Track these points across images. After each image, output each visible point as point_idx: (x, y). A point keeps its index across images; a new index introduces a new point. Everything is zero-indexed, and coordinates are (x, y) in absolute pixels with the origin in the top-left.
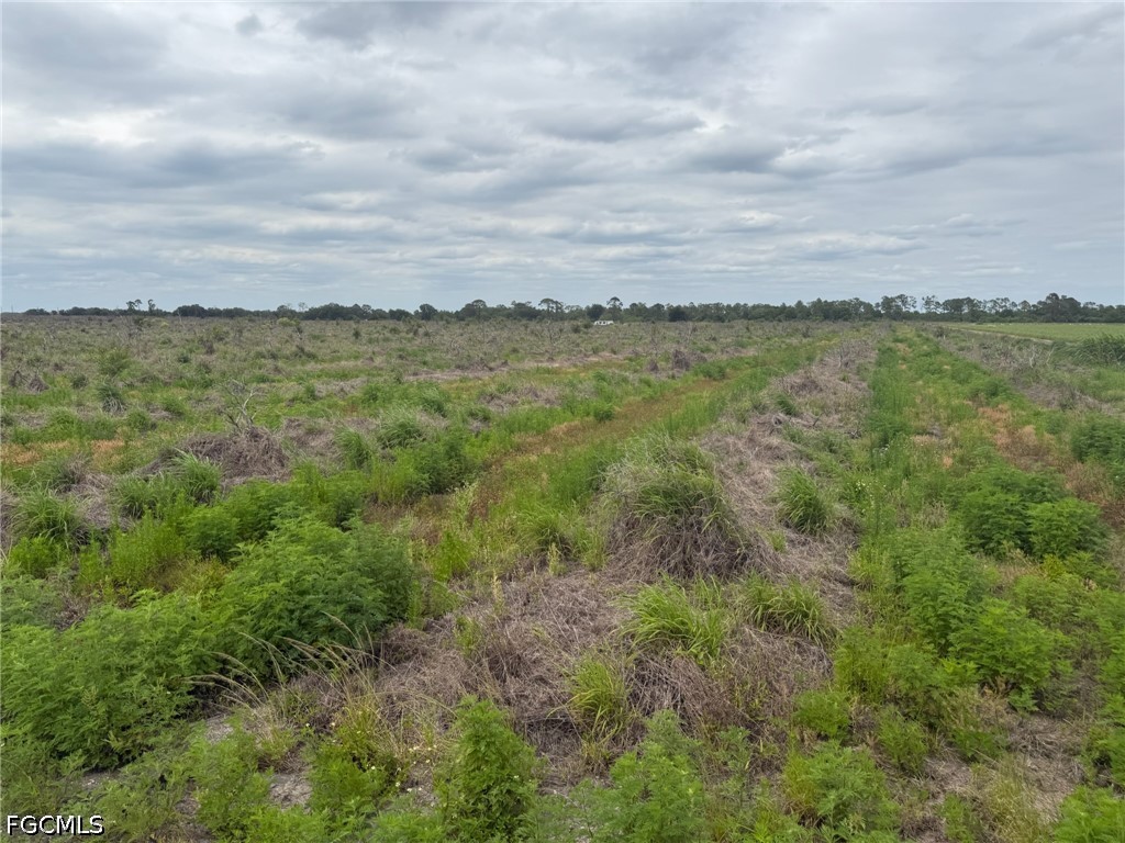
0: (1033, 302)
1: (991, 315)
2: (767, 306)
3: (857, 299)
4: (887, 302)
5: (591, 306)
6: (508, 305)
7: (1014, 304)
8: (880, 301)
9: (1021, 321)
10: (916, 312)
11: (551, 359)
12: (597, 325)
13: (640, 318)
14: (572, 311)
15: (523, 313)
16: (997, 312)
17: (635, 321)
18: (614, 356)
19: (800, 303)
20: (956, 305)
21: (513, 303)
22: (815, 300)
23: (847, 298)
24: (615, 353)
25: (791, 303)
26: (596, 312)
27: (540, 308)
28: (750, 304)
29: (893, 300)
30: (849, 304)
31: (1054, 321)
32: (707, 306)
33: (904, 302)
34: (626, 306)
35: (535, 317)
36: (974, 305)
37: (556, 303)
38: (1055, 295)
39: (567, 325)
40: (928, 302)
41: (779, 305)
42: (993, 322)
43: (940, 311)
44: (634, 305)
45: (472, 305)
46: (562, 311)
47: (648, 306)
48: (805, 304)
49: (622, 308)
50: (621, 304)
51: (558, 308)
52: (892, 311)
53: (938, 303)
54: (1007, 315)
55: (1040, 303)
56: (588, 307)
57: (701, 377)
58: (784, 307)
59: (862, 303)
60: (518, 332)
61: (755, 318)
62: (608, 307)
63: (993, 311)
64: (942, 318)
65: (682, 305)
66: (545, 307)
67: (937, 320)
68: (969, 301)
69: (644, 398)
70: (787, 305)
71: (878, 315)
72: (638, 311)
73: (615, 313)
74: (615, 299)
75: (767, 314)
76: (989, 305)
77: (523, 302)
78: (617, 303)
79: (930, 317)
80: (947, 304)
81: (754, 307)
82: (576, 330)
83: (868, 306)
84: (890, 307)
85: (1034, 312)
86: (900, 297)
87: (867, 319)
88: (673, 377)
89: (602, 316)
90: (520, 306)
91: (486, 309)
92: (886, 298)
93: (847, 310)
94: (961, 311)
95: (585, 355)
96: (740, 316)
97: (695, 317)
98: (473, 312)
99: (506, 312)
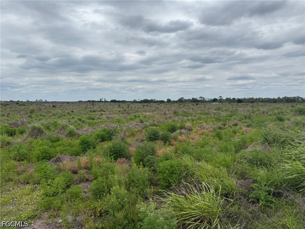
2: (269, 98)
3: (299, 96)
13: (229, 102)
14: (209, 100)
15: (194, 101)
17: (227, 103)
19: (279, 97)
21: (192, 98)
22: (284, 97)
25: (276, 98)
26: (214, 100)
27: (198, 99)
28: (263, 98)
32: (250, 98)
34: (224, 98)
37: (203, 98)
41: (272, 98)
44: (227, 98)
45: (181, 99)
46: (205, 100)
47: (232, 98)
48: (281, 98)
50: (222, 98)
59: (300, 98)
61: (264, 102)
62: (219, 99)
66: (200, 99)
72: (228, 100)
73: (221, 101)
74: (221, 97)
75: (268, 101)
81: (264, 99)
83: (302, 98)
87: (301, 102)
89: (217, 102)
93: (294, 100)
96: (260, 101)
97: (245, 101)
98: (181, 101)
99: (190, 101)
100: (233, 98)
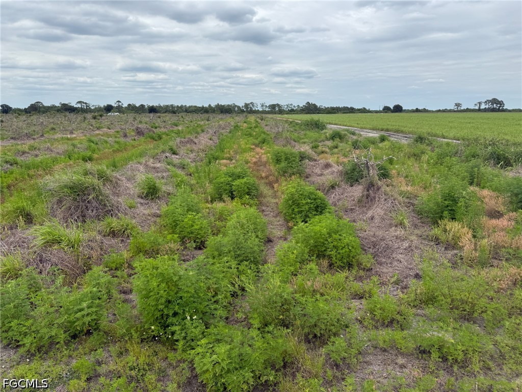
0: (301, 105)
1: (286, 111)
2: (195, 107)
3: (234, 104)
4: (246, 105)
5: (106, 105)
6: (58, 104)
7: (294, 106)
8: (244, 105)
9: (297, 113)
10: (258, 110)
11: (72, 133)
12: (110, 115)
13: (133, 111)
14: (96, 108)
15: (67, 109)
16: (289, 110)
17: (131, 113)
18: (109, 130)
19: (210, 105)
20: (273, 107)
21: (60, 103)
22: (217, 104)
23: (230, 103)
24: (110, 129)
25: (206, 105)
26: (109, 108)
27: (75, 106)
28: (188, 106)
29: (248, 104)
30: (231, 106)
31: (309, 113)
32: (167, 106)
33: (253, 105)
34: (125, 105)
35: (74, 111)
36: (280, 107)
37: (86, 103)
38: (308, 102)
39: (89, 116)
40: (262, 106)
41: (201, 106)
42: (287, 114)
43: (267, 109)
44: (129, 105)
45: (35, 105)
46: (90, 108)
47: (137, 105)
48: (212, 106)
49: (123, 106)
50: (122, 104)
51: (87, 106)
52: (248, 110)
53: (266, 106)
54: (292, 111)
55: (304, 106)
56: (104, 106)
57: (149, 139)
58: (203, 107)
59: (236, 106)
60: (60, 118)
61: (190, 112)
62: (116, 106)
63: (287, 110)
64: (268, 113)
65: (155, 106)
66: (79, 106)
67: (266, 113)
68: (278, 105)
69: (113, 150)
70: (205, 106)
71: (243, 111)
72: (132, 108)
73: (119, 109)
74: (119, 102)
75: (196, 110)
76: (286, 107)
77: (67, 103)
78: (120, 104)
79: (264, 112)
80: (270, 106)
81: (190, 107)
82: (94, 118)
83: (239, 107)
84: (247, 108)
85: (302, 110)
86: (251, 103)
87: (239, 113)
88: (135, 140)
89: (112, 111)
90: (64, 105)
91: (44, 107)
92: (246, 103)
93: (230, 109)
94: (275, 109)
95: (93, 130)
96: (183, 111)
97: (161, 111)
98: (35, 109)
99: (56, 109)
100: (142, 105)
